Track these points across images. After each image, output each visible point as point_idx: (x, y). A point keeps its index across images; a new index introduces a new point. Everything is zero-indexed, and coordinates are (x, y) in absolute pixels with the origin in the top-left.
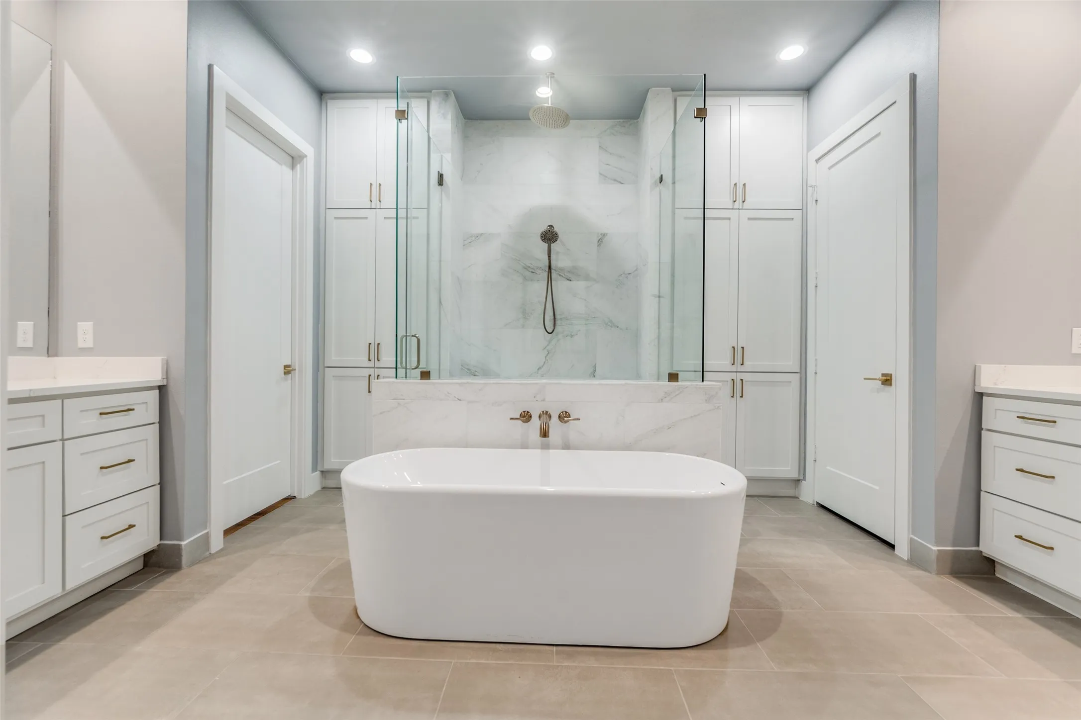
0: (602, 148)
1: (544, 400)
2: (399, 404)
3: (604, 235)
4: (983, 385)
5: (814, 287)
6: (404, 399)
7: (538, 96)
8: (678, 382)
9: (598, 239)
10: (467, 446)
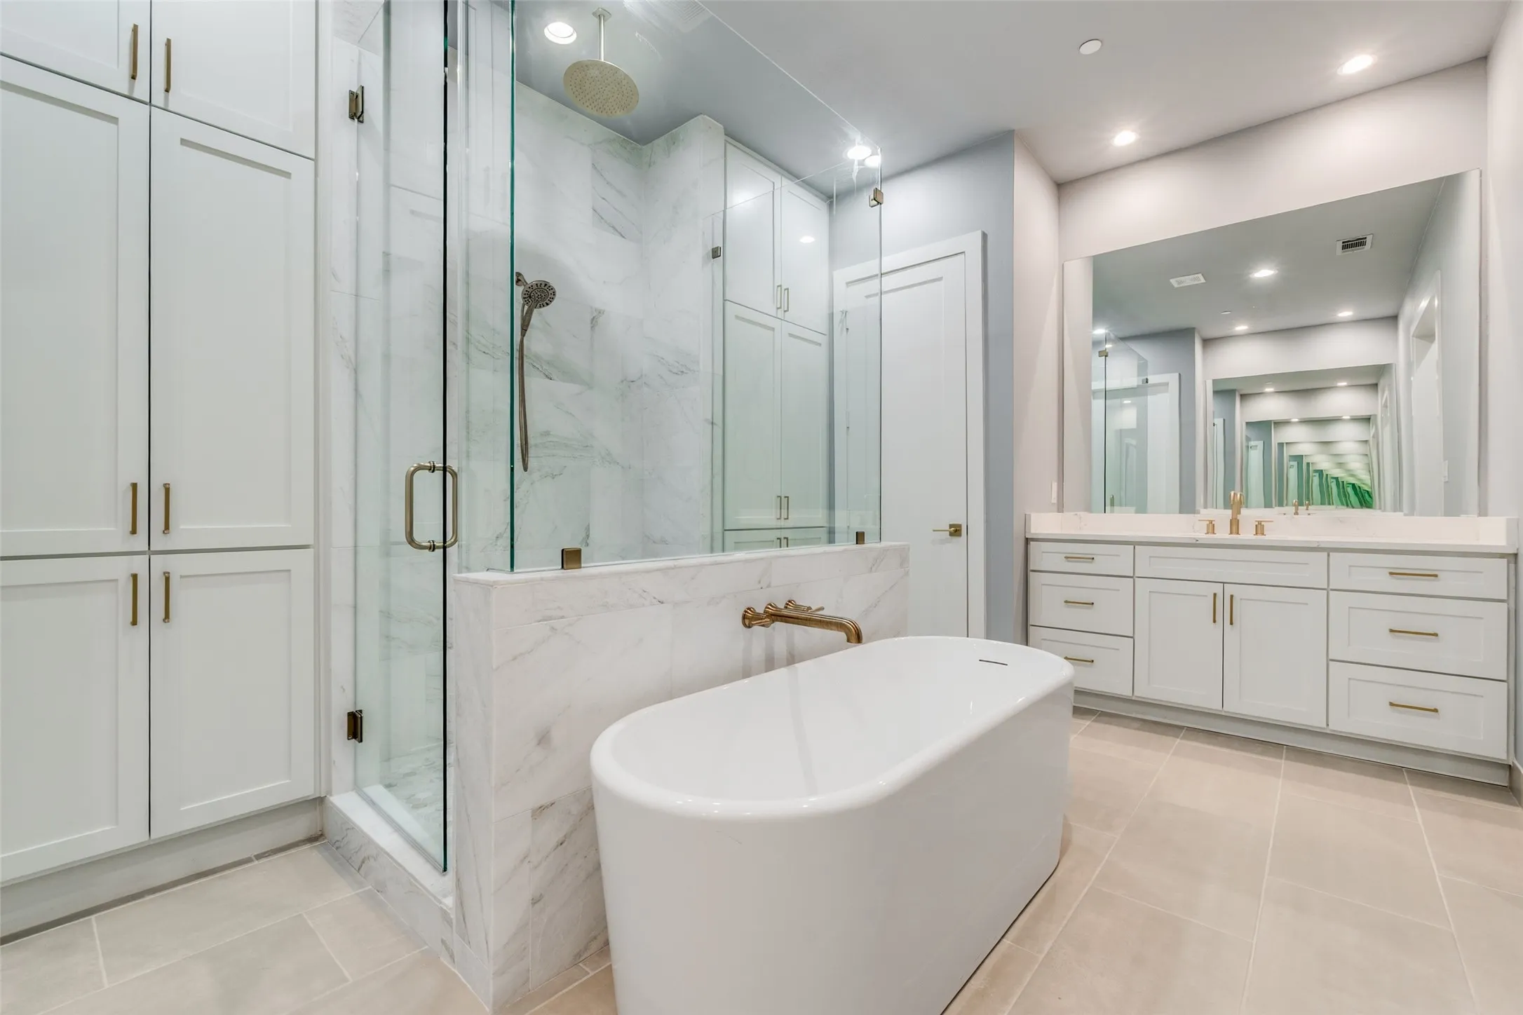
0: (596, 168)
1: (769, 586)
2: (553, 629)
3: (600, 312)
4: (1033, 531)
5: (846, 428)
6: (563, 617)
7: (550, 41)
8: (864, 543)
9: (592, 317)
10: (670, 695)
